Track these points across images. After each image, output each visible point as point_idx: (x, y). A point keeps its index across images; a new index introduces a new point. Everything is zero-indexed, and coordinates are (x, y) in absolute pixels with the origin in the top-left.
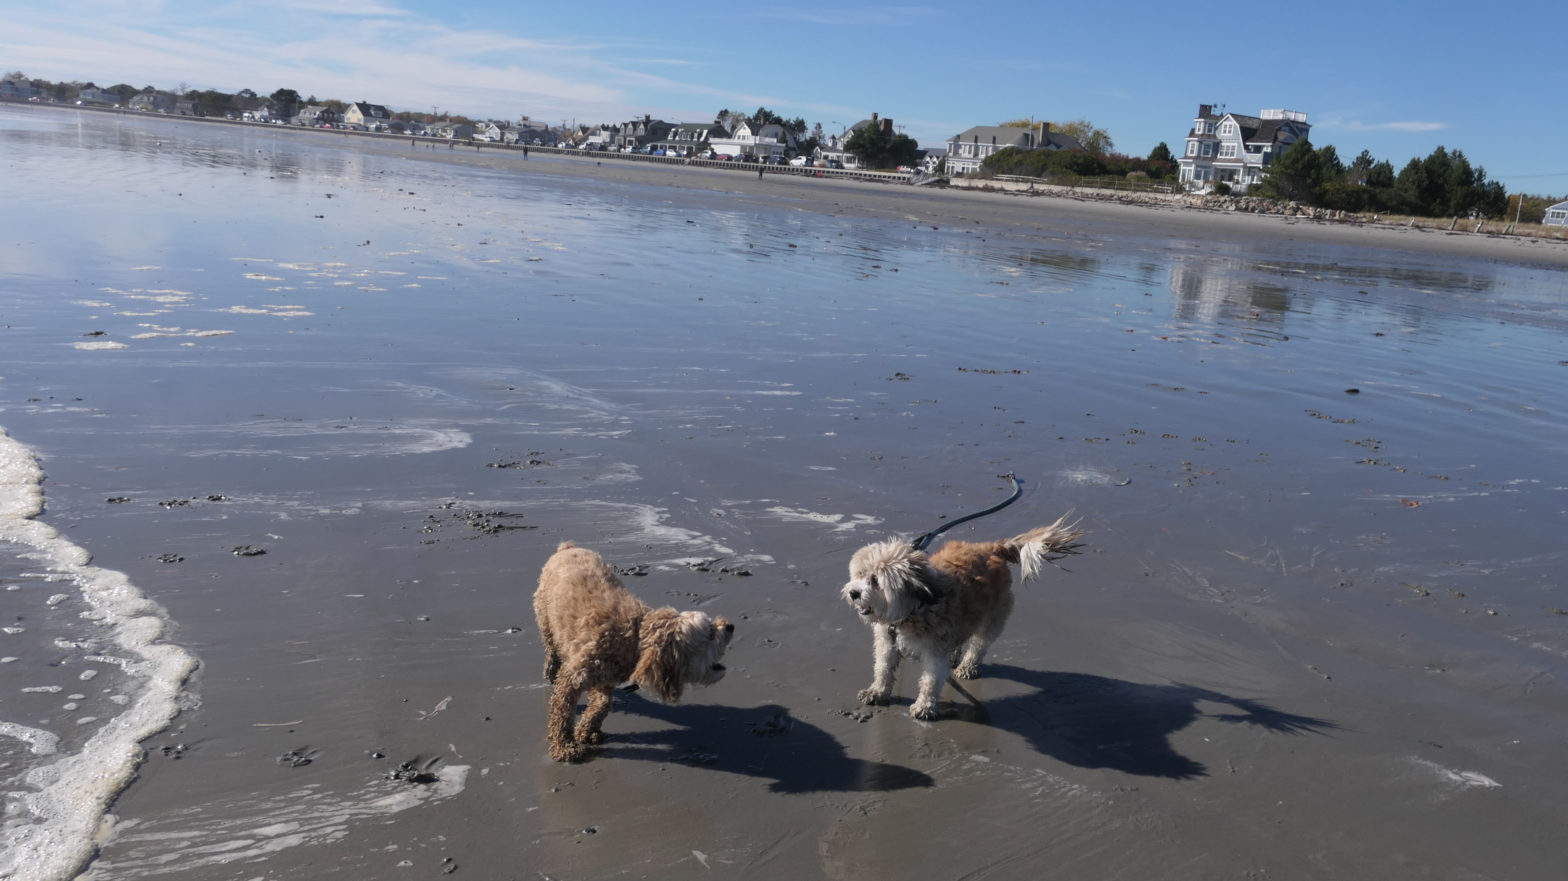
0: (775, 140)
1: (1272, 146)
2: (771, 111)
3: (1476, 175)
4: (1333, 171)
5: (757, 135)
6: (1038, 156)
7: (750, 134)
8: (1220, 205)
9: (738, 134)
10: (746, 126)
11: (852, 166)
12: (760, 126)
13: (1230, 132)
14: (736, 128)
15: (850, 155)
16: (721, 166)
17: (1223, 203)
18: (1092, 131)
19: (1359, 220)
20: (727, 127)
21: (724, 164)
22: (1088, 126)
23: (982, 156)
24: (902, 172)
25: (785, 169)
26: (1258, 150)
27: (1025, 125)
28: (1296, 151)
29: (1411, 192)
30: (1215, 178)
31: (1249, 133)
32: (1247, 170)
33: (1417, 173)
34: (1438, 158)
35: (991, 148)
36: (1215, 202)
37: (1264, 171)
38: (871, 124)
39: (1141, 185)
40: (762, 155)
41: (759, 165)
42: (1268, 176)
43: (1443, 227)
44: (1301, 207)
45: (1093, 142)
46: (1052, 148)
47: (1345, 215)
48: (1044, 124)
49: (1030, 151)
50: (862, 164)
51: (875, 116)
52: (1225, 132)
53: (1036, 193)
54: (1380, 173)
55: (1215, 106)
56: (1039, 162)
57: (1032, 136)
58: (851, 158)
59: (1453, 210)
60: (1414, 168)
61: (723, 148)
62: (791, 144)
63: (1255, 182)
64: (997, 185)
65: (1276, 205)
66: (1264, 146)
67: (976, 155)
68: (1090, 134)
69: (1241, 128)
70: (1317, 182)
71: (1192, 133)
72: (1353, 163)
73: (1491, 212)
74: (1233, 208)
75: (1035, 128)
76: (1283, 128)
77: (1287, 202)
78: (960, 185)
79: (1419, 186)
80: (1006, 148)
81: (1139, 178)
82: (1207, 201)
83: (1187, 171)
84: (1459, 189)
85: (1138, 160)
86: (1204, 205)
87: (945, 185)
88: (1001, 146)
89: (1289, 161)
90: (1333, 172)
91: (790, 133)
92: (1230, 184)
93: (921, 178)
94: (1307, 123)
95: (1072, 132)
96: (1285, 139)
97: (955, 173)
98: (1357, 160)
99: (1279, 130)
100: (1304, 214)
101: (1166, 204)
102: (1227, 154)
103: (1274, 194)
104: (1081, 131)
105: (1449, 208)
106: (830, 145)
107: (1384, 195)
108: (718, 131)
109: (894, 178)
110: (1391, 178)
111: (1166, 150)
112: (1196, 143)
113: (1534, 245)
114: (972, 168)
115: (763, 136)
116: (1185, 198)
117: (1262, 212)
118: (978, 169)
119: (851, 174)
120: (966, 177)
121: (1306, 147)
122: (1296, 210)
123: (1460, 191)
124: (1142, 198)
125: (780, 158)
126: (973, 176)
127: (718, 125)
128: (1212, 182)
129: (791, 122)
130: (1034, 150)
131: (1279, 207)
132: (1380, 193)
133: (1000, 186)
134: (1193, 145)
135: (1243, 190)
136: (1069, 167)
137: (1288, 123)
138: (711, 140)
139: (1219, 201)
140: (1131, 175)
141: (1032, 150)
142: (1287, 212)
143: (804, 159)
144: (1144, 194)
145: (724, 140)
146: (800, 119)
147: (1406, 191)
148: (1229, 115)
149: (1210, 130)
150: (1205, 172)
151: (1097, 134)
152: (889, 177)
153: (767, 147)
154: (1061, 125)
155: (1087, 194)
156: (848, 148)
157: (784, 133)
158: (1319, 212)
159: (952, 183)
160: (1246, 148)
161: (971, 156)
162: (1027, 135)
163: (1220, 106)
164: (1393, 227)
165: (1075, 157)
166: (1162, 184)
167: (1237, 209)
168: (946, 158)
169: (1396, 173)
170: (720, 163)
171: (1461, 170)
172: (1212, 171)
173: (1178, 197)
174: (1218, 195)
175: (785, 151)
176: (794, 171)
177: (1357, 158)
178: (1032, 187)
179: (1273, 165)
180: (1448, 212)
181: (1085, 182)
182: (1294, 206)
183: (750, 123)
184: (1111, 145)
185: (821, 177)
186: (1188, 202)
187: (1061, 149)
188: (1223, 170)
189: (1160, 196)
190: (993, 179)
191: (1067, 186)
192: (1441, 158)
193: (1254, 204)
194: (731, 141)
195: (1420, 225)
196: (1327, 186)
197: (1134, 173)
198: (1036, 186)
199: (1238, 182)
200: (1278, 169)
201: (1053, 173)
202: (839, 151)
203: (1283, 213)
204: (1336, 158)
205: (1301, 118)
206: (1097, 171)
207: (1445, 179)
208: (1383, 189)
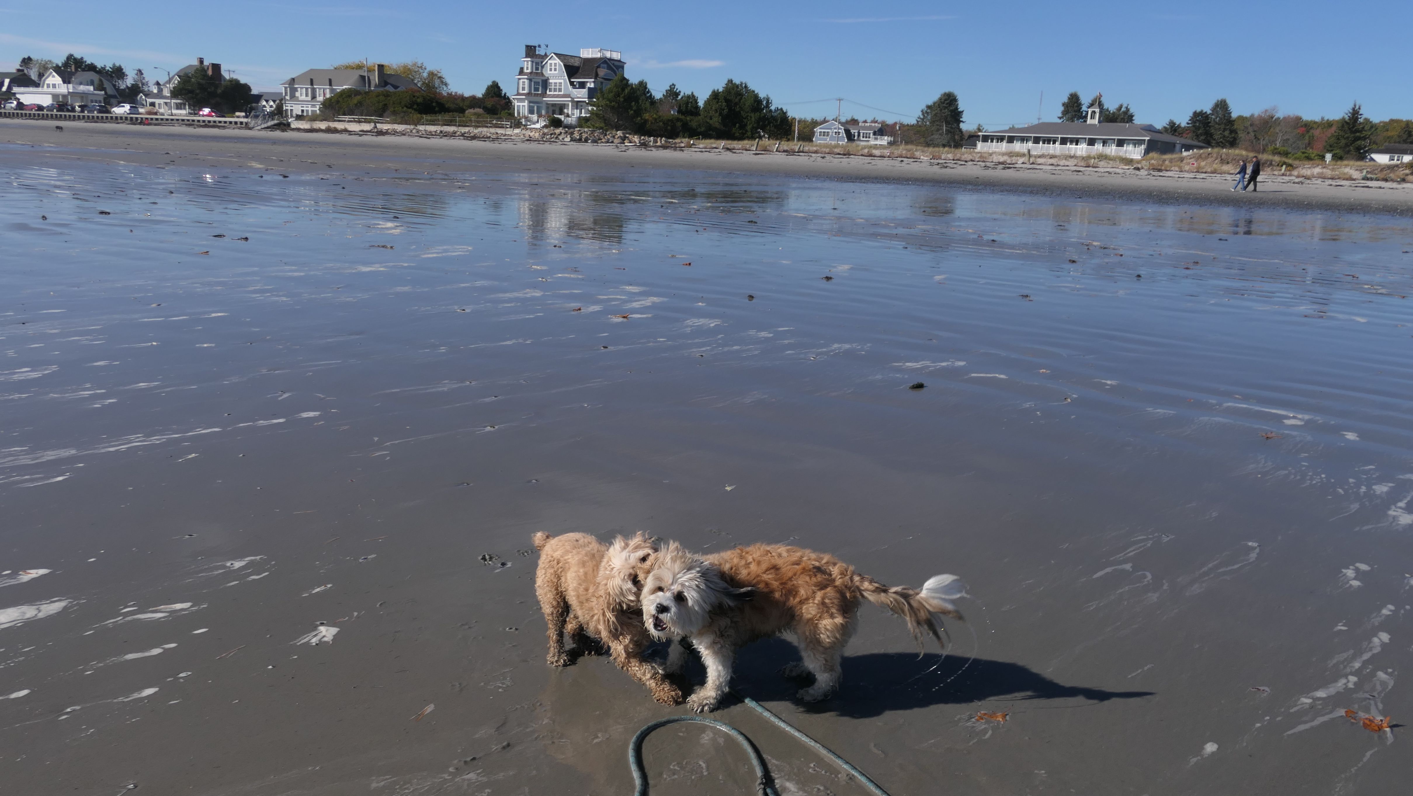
0: (91, 88)
1: (594, 82)
2: (82, 58)
3: (764, 103)
4: (647, 102)
5: (69, 83)
6: (377, 96)
7: (62, 82)
8: (557, 137)
9: (47, 82)
10: (54, 73)
11: (183, 112)
12: (72, 74)
13: (555, 70)
14: (43, 75)
15: (179, 101)
16: (30, 117)
17: (559, 135)
18: (426, 71)
19: (677, 145)
20: (34, 76)
21: (34, 114)
22: (421, 67)
23: (320, 98)
24: (238, 117)
25: (107, 117)
26: (582, 85)
27: (359, 67)
28: (616, 86)
29: (715, 119)
30: (547, 112)
31: (572, 70)
32: (575, 104)
33: (718, 102)
34: (733, 89)
35: (328, 91)
36: (551, 134)
37: (591, 105)
38: (197, 69)
39: (481, 122)
40: (78, 104)
41: (77, 114)
42: (595, 109)
43: (748, 149)
44: (627, 135)
45: (429, 82)
46: (390, 88)
47: (666, 141)
48: (379, 65)
49: (368, 92)
50: (194, 110)
51: (201, 61)
52: (551, 70)
53: (381, 133)
54: (687, 103)
55: (539, 46)
56: (379, 102)
57: (369, 78)
58: (181, 104)
59: (750, 133)
60: (715, 99)
61: (28, 97)
62: (111, 91)
63: (583, 115)
64: (340, 126)
65: (606, 135)
66: (587, 82)
67: (314, 97)
68: (425, 75)
69: (565, 65)
70: (638, 112)
71: (521, 72)
72: (664, 95)
73: (779, 134)
74: (568, 139)
75: (370, 70)
76: (602, 65)
77: (614, 132)
78: (302, 127)
79: (720, 114)
80: (344, 90)
81: (478, 115)
82: (544, 134)
83: (521, 107)
84: (752, 115)
85: (473, 98)
86: (542, 138)
87: (285, 127)
88: (339, 89)
89: (611, 95)
90: (648, 104)
91: (108, 80)
92: (562, 117)
93: (260, 122)
94: (622, 60)
95: (408, 73)
96: (605, 75)
97: (294, 115)
98: (667, 93)
99: (598, 67)
100: (630, 142)
101: (507, 139)
102: (555, 90)
103: (602, 125)
104: (415, 72)
105: (747, 131)
106: (155, 91)
107: (694, 122)
108: (22, 79)
109: (231, 123)
110: (697, 107)
111: (499, 88)
112: (526, 80)
113: (823, 160)
114: (312, 111)
115: (77, 84)
116: (524, 132)
117: (595, 141)
118: (318, 112)
119: (183, 120)
120: (307, 119)
121: (625, 82)
122: (623, 139)
123: (754, 117)
124: (483, 133)
125: (99, 106)
126: (314, 118)
127: (21, 73)
128: (545, 116)
129: (108, 68)
130: (372, 91)
131: (609, 137)
132: (690, 121)
133: (343, 127)
134: (524, 82)
135: (574, 123)
136: (410, 106)
137: (605, 61)
138: (15, 89)
139: (555, 134)
140: (469, 112)
141: (370, 91)
142: (616, 141)
143: (127, 107)
144: (485, 129)
145: (31, 89)
146: (117, 65)
147: (711, 119)
148: (553, 54)
149: (537, 69)
150: (538, 107)
151: (432, 74)
152: (225, 122)
153: (83, 95)
154: (395, 67)
155: (430, 132)
156: (175, 93)
157: (101, 80)
158: (643, 139)
159: (293, 126)
160: (572, 83)
161: (309, 98)
162: (363, 77)
163: (543, 46)
164: (708, 150)
165: (414, 97)
166: (500, 119)
167: (572, 140)
168: (283, 102)
169: (701, 103)
170: (30, 114)
171: (752, 99)
172: (544, 106)
173: (517, 131)
174: (552, 128)
175: (105, 99)
176: (118, 119)
177: (666, 91)
178: (376, 127)
179: (598, 99)
180: (746, 135)
181: (427, 120)
182: (622, 135)
183: (58, 70)
184: (446, 84)
185: (149, 124)
186: (527, 135)
187: (399, 89)
188: (554, 105)
189: (500, 131)
190: (335, 121)
191: (409, 124)
192: (735, 89)
193: (586, 135)
194: (40, 89)
195: (729, 148)
196: (646, 116)
197: (472, 111)
198: (379, 126)
199: (568, 116)
200: (603, 102)
201: (394, 113)
202: (165, 97)
203: (612, 142)
204: (649, 92)
205: (616, 56)
206: (437, 109)
207: (740, 107)
208: (691, 117)
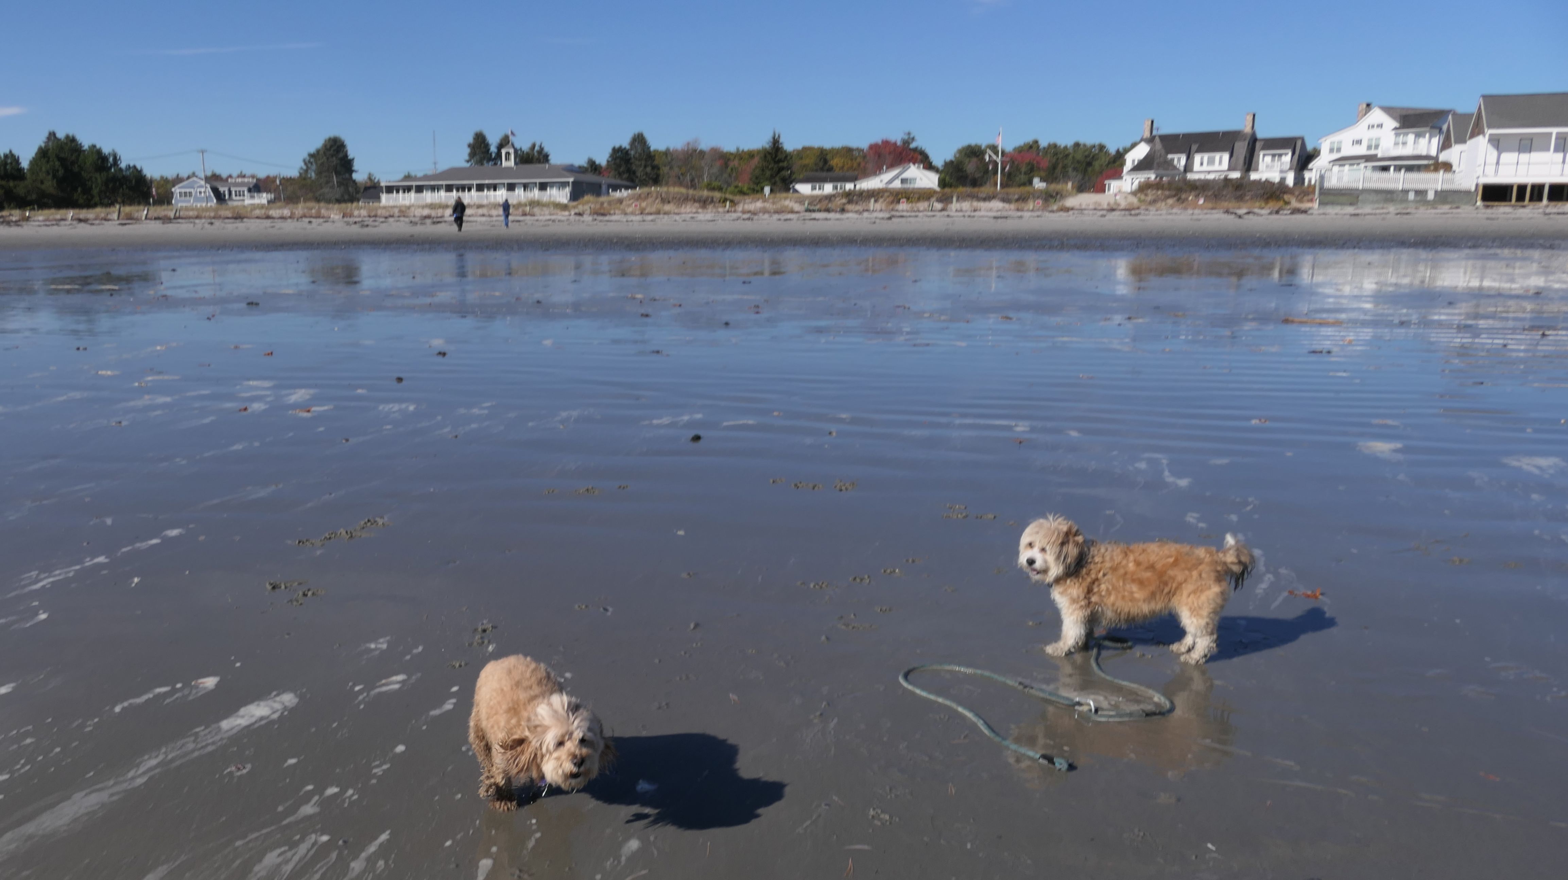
3: (111, 160)
29: (48, 183)
84: (97, 175)
123: (100, 178)
147: (42, 182)
207: (79, 166)
208: (16, 182)
